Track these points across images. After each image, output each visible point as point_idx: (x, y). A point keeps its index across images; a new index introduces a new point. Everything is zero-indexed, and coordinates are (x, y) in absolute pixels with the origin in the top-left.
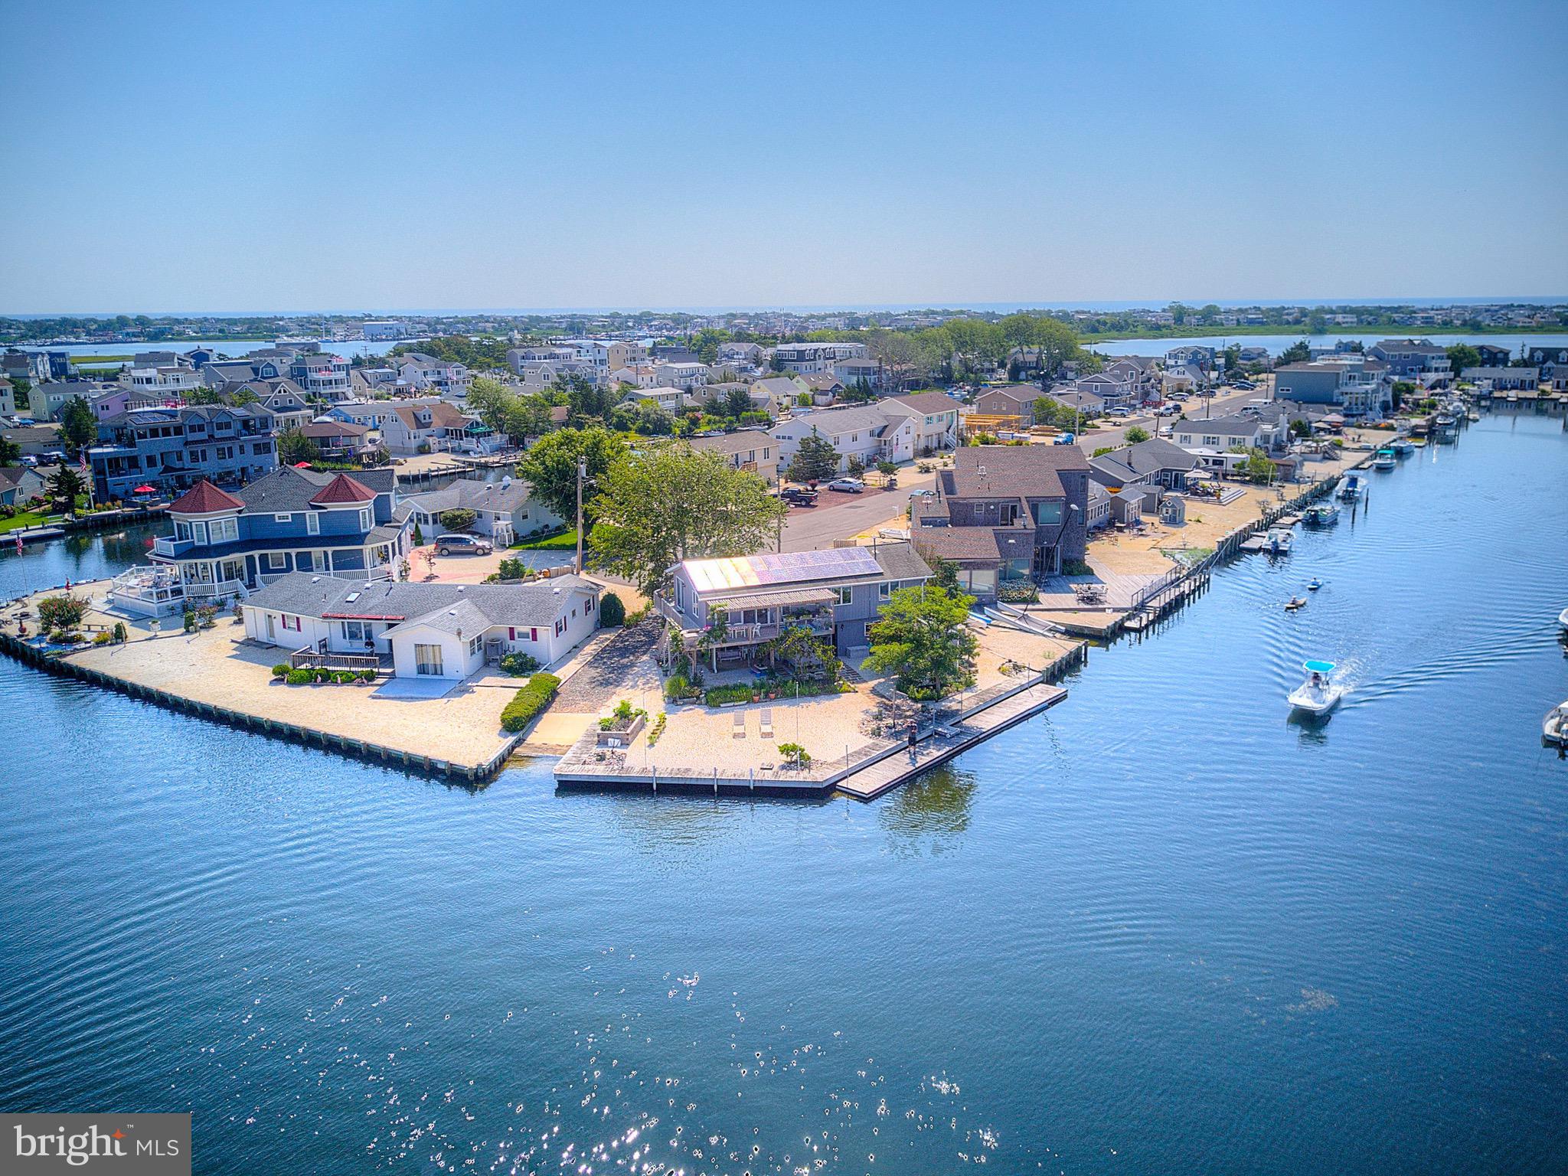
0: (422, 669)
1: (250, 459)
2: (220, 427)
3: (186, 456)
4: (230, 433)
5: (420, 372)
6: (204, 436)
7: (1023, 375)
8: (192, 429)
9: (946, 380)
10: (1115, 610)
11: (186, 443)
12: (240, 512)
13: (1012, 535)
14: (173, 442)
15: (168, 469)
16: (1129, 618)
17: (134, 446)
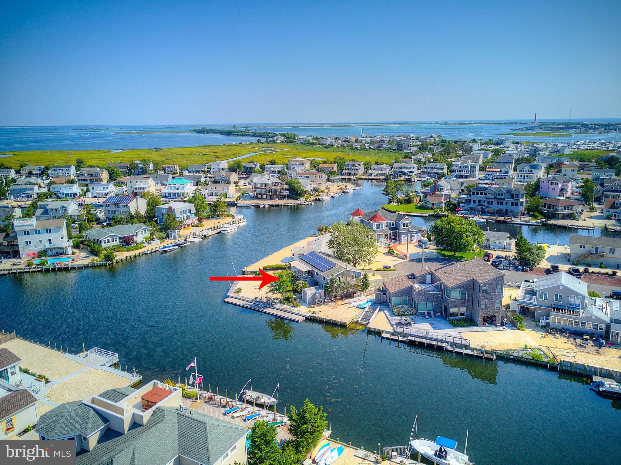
1: (509, 207)
4: (502, 197)
6: (493, 197)
8: (489, 194)
11: (487, 198)
12: (360, 217)
15: (480, 205)
17: (470, 196)
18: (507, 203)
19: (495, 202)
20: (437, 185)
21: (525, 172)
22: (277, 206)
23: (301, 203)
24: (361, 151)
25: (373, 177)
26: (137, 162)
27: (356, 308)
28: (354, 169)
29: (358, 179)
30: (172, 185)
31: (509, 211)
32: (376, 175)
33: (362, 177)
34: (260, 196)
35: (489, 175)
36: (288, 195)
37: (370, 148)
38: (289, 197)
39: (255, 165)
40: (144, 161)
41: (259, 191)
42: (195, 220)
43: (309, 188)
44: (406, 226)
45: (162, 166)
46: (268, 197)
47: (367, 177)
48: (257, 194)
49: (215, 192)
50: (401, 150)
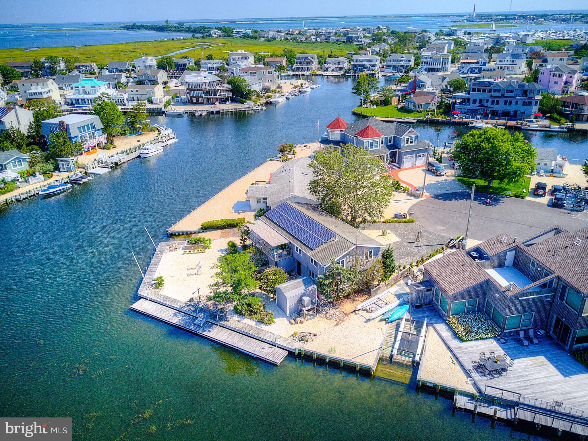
2: (508, 91)
4: (513, 95)
6: (499, 94)
8: (495, 91)
11: (491, 96)
12: (341, 131)
14: (485, 95)
15: (480, 105)
17: (469, 94)
18: (517, 103)
19: (502, 101)
20: (417, 80)
21: (505, 63)
22: (218, 112)
23: (248, 108)
24: (308, 44)
25: (329, 72)
26: (43, 60)
27: (381, 320)
28: (307, 63)
29: (312, 75)
30: (81, 89)
31: (519, 112)
32: (333, 70)
33: (317, 73)
34: (194, 100)
35: (463, 67)
36: (231, 97)
37: (316, 40)
38: (233, 100)
39: (189, 60)
40: (51, 58)
41: (194, 94)
42: (103, 139)
43: (257, 87)
44: (409, 142)
45: (75, 64)
46: (205, 101)
47: (323, 73)
48: (191, 98)
49: (138, 96)
50: (351, 42)
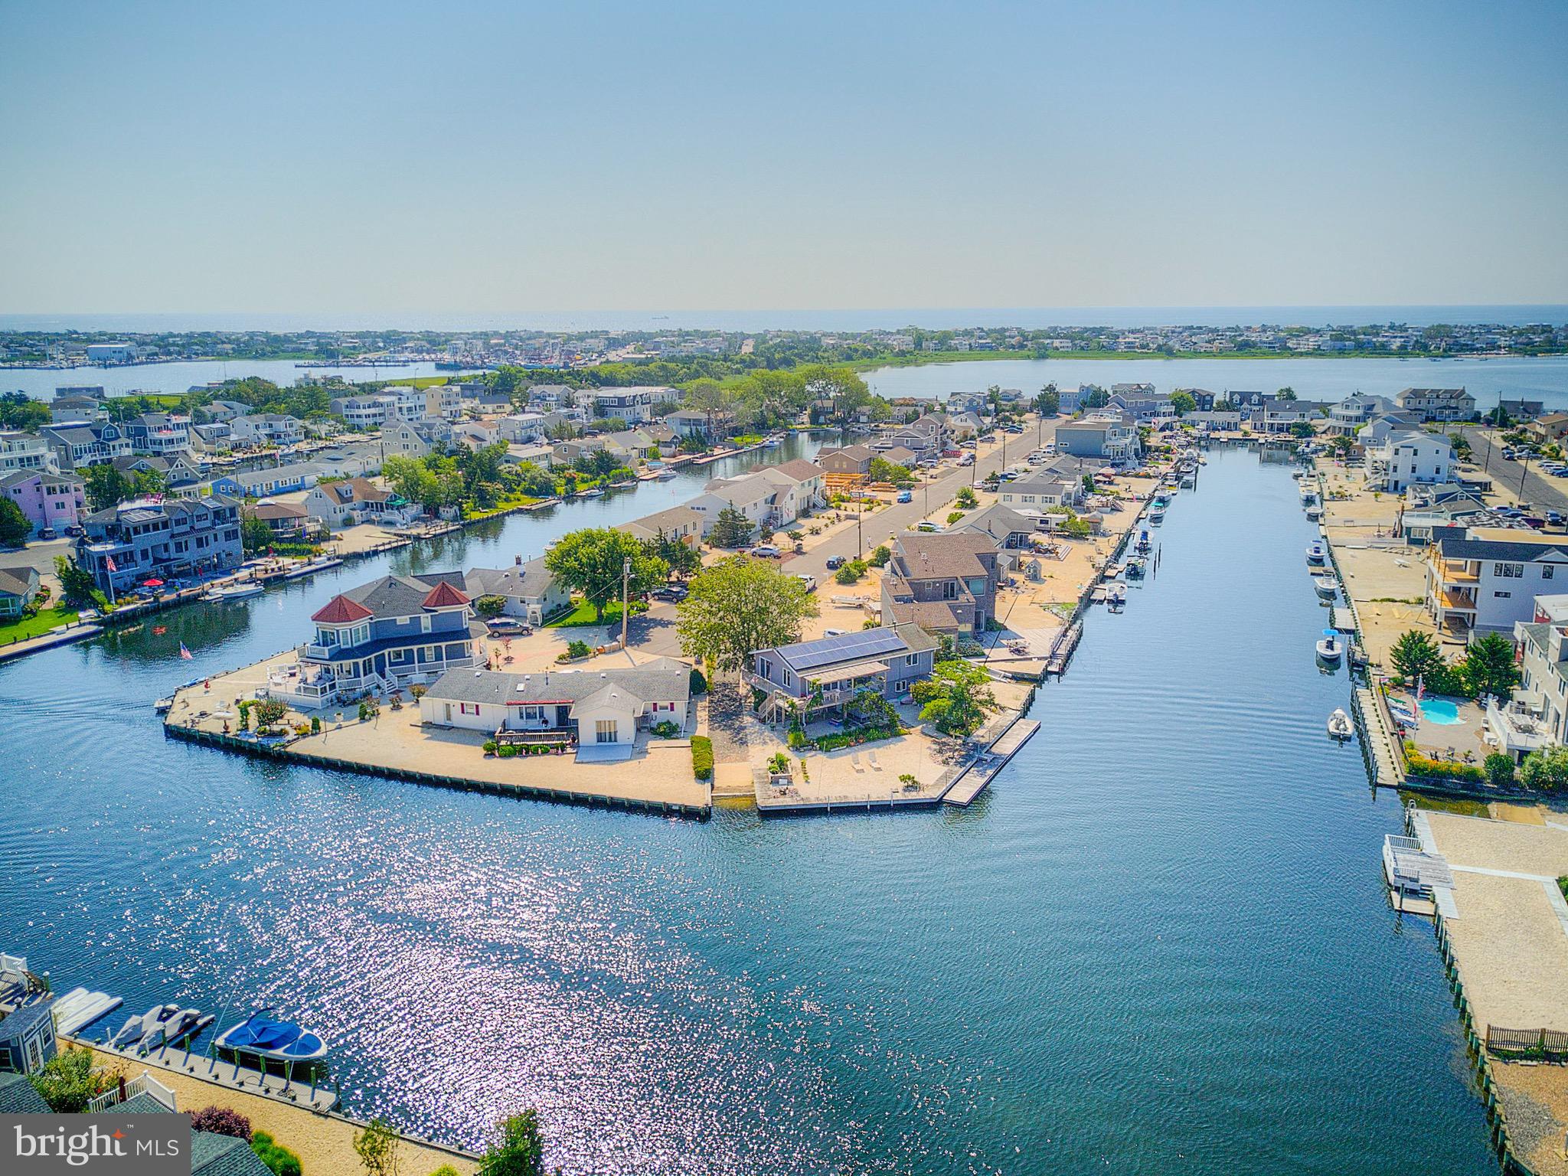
0: (600, 738)
1: (223, 546)
2: (199, 518)
3: (172, 547)
4: (208, 524)
5: (252, 426)
6: (186, 528)
7: (822, 419)
9: (761, 426)
10: (1040, 659)
12: (371, 619)
13: (959, 607)
14: (161, 536)
15: (157, 561)
16: (1050, 663)
17: (129, 541)
19: (193, 541)
31: (224, 556)
